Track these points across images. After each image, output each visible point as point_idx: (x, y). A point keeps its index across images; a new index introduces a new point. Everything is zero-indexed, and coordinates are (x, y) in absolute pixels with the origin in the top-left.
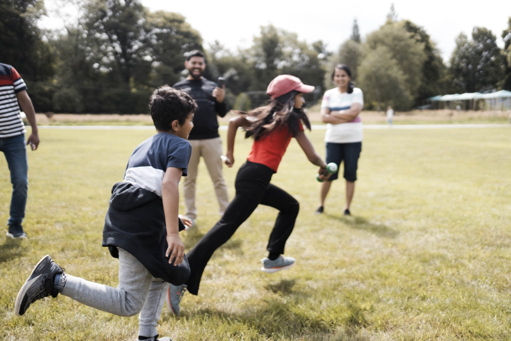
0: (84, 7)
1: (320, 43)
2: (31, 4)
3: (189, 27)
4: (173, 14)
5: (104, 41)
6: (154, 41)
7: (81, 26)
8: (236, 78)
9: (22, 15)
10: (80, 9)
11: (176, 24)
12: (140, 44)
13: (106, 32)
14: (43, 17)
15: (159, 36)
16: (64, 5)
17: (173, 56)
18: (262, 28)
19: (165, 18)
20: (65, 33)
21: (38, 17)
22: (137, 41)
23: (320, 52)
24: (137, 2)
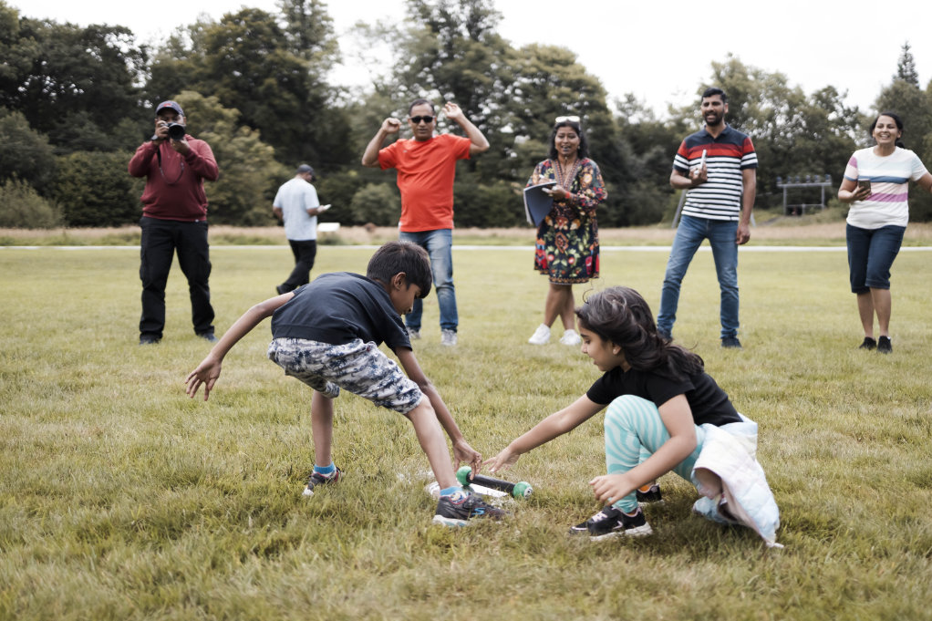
0: (402, 45)
1: (831, 90)
2: (318, 45)
3: (583, 71)
4: (554, 50)
7: (396, 80)
8: (665, 161)
9: (305, 64)
10: (396, 51)
11: (559, 67)
12: (494, 106)
13: (437, 88)
14: (336, 66)
15: (526, 93)
16: (371, 44)
18: (715, 65)
19: (539, 58)
20: (370, 90)
21: (328, 68)
22: (488, 101)
23: (833, 109)
24: (492, 32)
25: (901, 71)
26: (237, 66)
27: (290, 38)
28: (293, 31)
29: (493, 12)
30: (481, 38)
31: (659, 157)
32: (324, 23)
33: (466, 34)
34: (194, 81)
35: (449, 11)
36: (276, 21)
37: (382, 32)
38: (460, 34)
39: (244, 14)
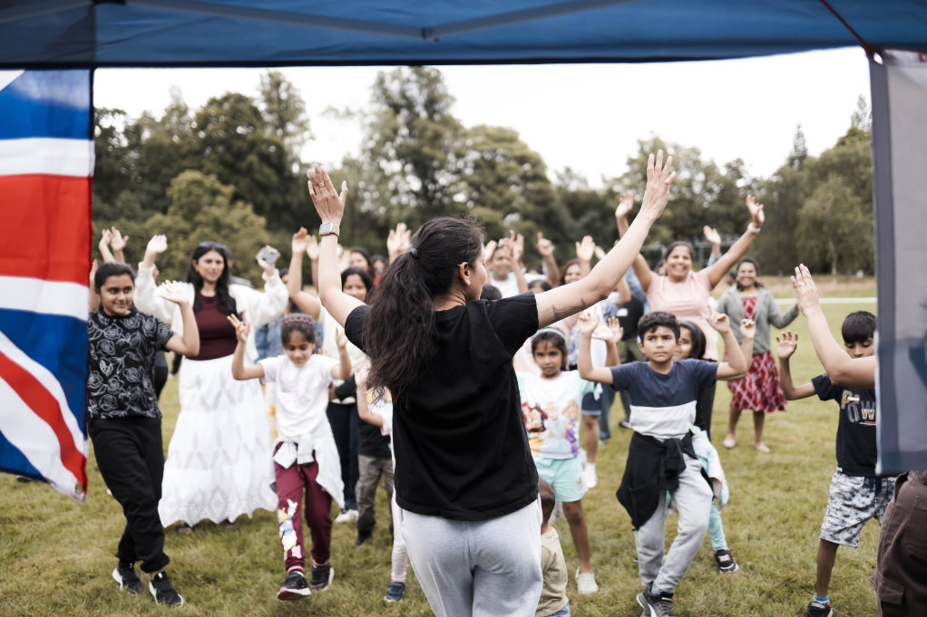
1: (740, 161)
2: (293, 123)
3: (525, 146)
4: (500, 129)
5: (393, 174)
6: (469, 171)
7: (363, 155)
8: (599, 224)
10: (362, 129)
11: (506, 144)
12: (451, 177)
13: (399, 160)
15: (477, 166)
17: (500, 194)
18: (642, 144)
19: (488, 136)
21: (302, 143)
23: (740, 176)
24: (445, 113)
25: (795, 146)
26: (222, 142)
27: (268, 118)
28: (270, 112)
29: (447, 96)
30: (437, 117)
31: (593, 220)
32: (298, 105)
33: (424, 114)
34: (184, 157)
35: (408, 94)
36: (255, 104)
37: (349, 114)
38: (417, 115)
39: (226, 99)
